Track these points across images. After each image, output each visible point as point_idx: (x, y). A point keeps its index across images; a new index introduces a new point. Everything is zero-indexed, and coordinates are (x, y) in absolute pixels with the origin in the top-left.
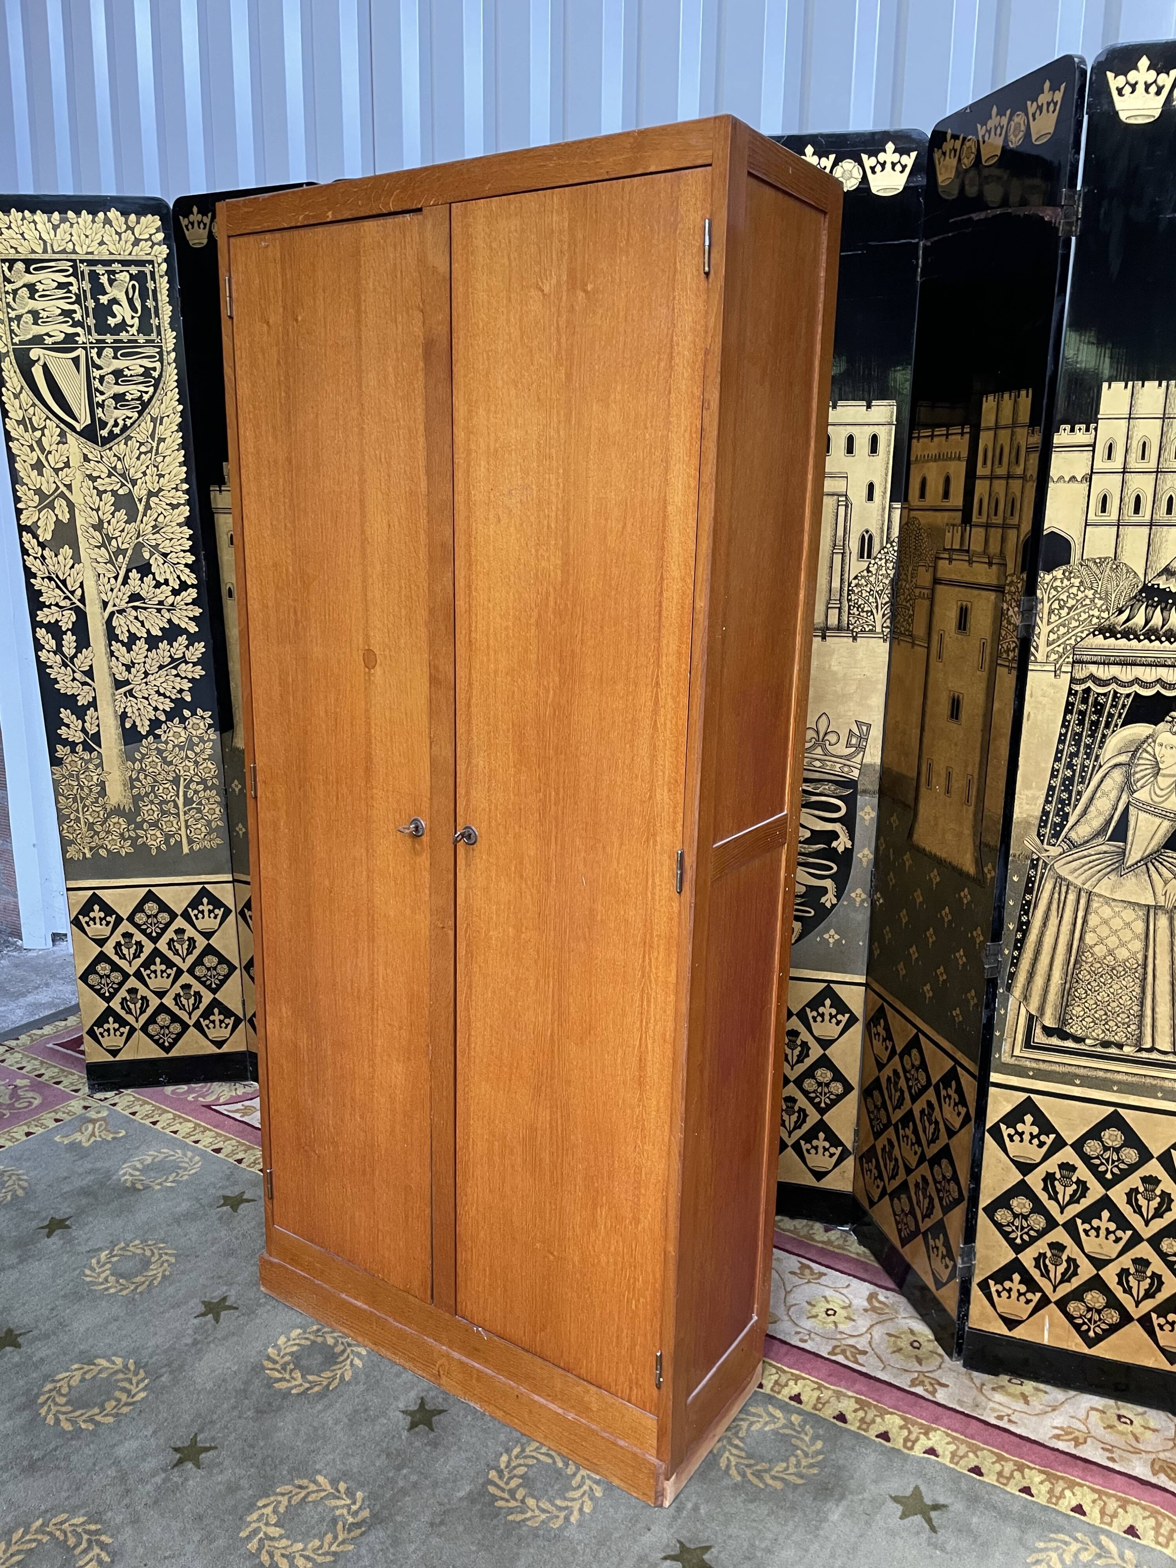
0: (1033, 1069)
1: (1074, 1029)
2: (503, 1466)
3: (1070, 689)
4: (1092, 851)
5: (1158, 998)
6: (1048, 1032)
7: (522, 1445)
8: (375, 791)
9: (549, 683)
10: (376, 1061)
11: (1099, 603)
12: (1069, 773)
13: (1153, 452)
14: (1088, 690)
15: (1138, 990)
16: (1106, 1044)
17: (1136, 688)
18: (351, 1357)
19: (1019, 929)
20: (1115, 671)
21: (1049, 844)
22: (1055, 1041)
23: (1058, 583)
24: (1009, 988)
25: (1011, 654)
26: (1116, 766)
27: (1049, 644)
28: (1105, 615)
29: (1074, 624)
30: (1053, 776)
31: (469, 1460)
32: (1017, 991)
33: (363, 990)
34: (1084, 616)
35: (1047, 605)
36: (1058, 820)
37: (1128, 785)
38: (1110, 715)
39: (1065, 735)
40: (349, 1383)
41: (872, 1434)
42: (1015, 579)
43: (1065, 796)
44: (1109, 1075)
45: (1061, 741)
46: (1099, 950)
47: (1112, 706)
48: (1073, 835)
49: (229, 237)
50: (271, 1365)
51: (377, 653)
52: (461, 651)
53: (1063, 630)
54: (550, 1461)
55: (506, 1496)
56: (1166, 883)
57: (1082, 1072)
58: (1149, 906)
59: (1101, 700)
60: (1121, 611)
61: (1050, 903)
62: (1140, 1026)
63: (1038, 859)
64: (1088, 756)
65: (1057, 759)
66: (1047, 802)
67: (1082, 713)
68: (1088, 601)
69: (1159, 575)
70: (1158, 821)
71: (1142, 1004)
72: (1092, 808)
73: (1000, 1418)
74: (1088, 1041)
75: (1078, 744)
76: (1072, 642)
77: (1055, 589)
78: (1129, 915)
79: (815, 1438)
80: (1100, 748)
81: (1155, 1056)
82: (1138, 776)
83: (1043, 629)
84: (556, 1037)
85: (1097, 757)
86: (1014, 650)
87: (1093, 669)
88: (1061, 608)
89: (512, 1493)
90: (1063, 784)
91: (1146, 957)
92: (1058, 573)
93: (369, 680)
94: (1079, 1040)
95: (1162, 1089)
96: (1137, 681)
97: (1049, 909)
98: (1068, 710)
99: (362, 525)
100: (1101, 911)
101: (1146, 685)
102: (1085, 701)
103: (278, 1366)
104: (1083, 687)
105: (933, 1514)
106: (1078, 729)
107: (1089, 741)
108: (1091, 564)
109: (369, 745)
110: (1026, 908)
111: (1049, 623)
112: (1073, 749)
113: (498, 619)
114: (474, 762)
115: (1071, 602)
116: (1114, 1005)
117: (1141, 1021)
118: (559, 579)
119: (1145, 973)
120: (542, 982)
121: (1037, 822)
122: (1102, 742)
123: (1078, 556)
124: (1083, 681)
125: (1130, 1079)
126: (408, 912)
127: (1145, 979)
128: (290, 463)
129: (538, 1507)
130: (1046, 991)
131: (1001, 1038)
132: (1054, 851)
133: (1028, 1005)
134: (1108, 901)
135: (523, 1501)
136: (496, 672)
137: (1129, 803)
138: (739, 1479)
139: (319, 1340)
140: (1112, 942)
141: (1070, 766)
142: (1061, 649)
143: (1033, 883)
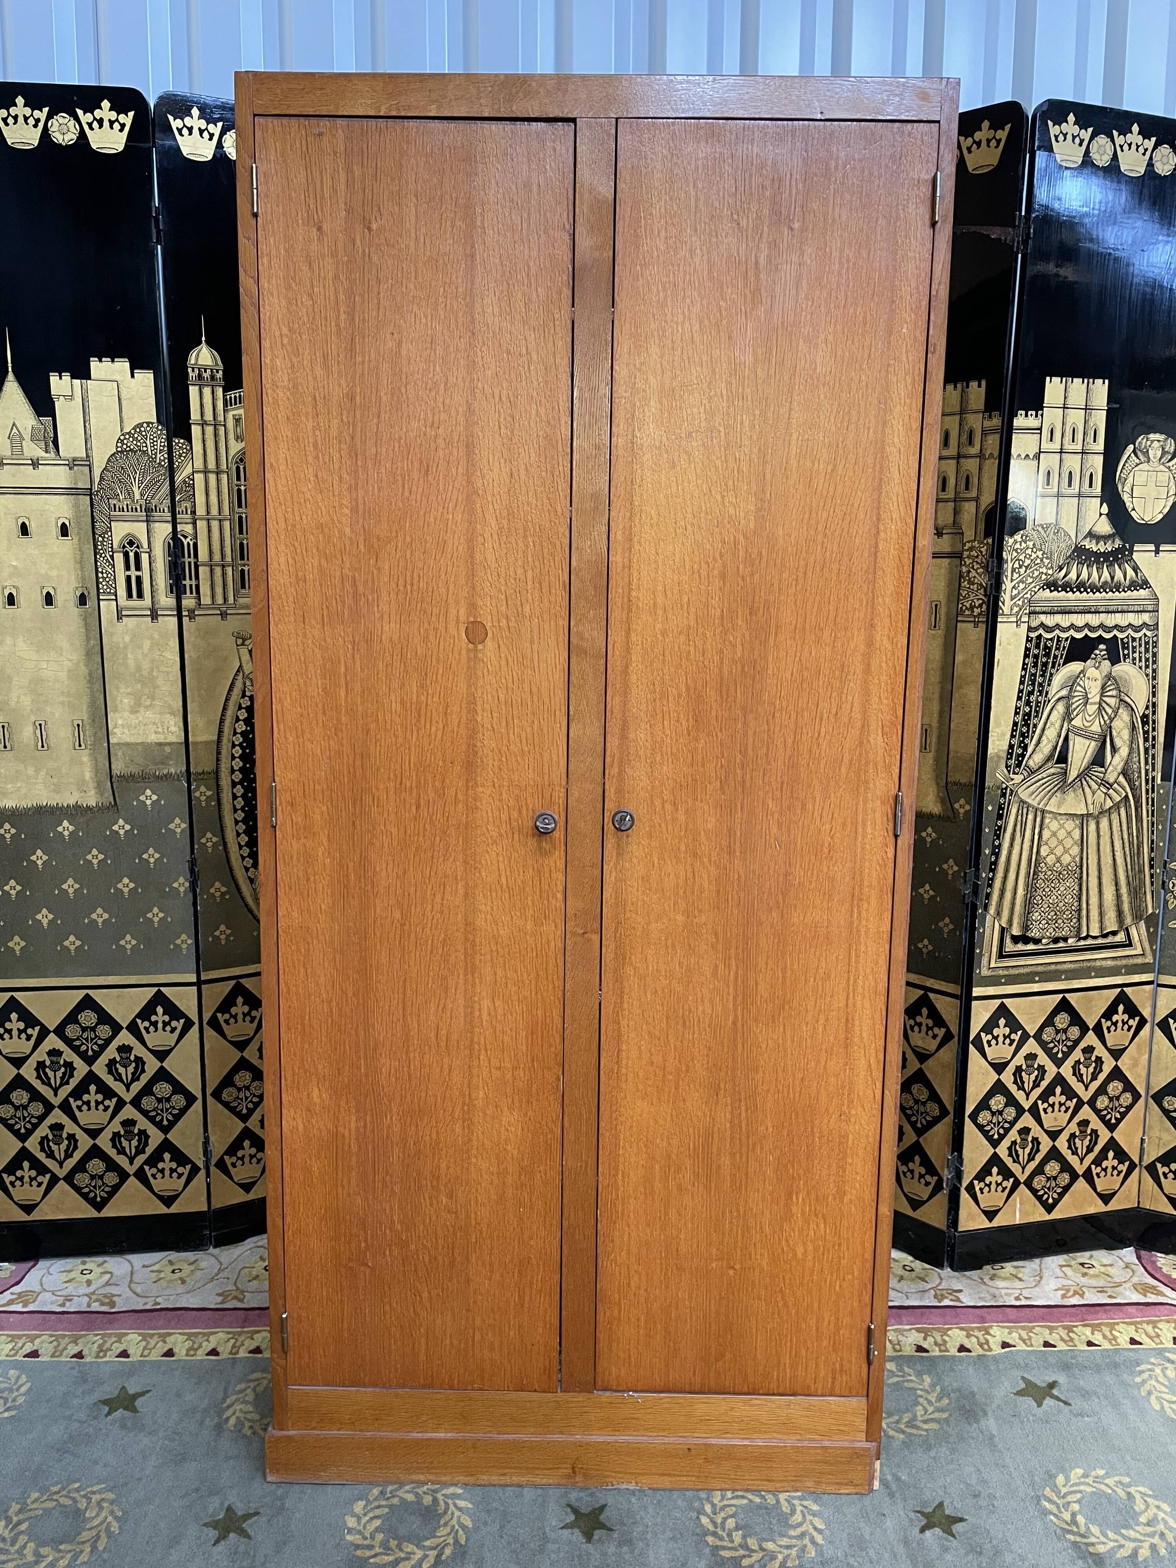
0: (1004, 976)
1: (1034, 933)
2: (711, 1527)
3: (1028, 636)
4: (1044, 775)
5: (1091, 892)
6: (1016, 940)
7: (708, 1499)
8: (480, 789)
9: (735, 638)
10: (475, 1120)
11: (1046, 561)
12: (1027, 709)
13: (1080, 436)
14: (1039, 637)
15: (1077, 888)
16: (1056, 940)
17: (1072, 632)
18: (450, 1502)
19: (993, 853)
20: (1058, 619)
21: (1014, 773)
22: (1020, 947)
23: (1017, 546)
24: (986, 907)
25: (977, 611)
26: (1059, 699)
27: (1012, 599)
28: (1050, 572)
29: (1030, 580)
30: (1017, 713)
31: (673, 1539)
32: (992, 910)
33: (455, 1036)
34: (1036, 573)
35: (1010, 565)
36: (1020, 751)
37: (1068, 716)
38: (1055, 657)
39: (1024, 676)
40: (476, 1529)
41: (953, 1351)
42: (976, 544)
43: (1024, 729)
44: (1059, 967)
45: (1022, 682)
46: (1050, 860)
47: (1057, 649)
48: (1031, 763)
49: (255, 115)
50: (368, 1553)
51: (488, 625)
52: (616, 614)
53: (1022, 586)
54: (745, 1501)
55: (742, 1552)
56: (1094, 794)
57: (1040, 969)
58: (1082, 815)
59: (1049, 644)
60: (1061, 569)
61: (1015, 825)
62: (1079, 919)
63: (1006, 789)
64: (1041, 692)
65: (1019, 698)
66: (1012, 736)
67: (1036, 657)
68: (1038, 561)
69: (1085, 538)
70: (1087, 742)
71: (1080, 899)
72: (1044, 738)
73: (1017, 1299)
74: (1044, 941)
75: (1033, 684)
76: (1028, 596)
77: (1016, 550)
78: (1070, 825)
79: (919, 1374)
80: (1049, 685)
81: (1089, 942)
82: (1074, 706)
83: (1007, 585)
84: (739, 1024)
85: (1047, 693)
86: (980, 606)
87: (1043, 618)
88: (1021, 567)
89: (744, 1546)
90: (1024, 719)
91: (1082, 859)
92: (1018, 537)
93: (474, 659)
94: (1037, 941)
95: (1094, 969)
96: (1072, 626)
97: (1014, 830)
98: (1026, 656)
99: (469, 475)
100: (1052, 825)
101: (1078, 629)
102: (1037, 646)
103: (377, 1550)
104: (1037, 634)
105: (1055, 1392)
106: (1033, 671)
107: (1040, 680)
108: (1040, 529)
109: (472, 733)
110: (998, 833)
111: (1012, 580)
112: (1030, 688)
113: (669, 573)
114: (632, 736)
115: (1027, 562)
116: (1061, 904)
117: (1079, 915)
118: (752, 526)
119: (1082, 873)
120: (721, 966)
121: (1004, 755)
122: (1050, 680)
123: (1031, 523)
124: (1036, 629)
125: (1072, 966)
126: (529, 926)
127: (1081, 878)
128: (352, 399)
129: (781, 1546)
130: (1013, 904)
131: (981, 955)
132: (1018, 778)
133: (1000, 920)
134: (1056, 815)
135: (762, 1549)
136: (664, 633)
137: (1068, 730)
138: (902, 1436)
139: (395, 1501)
140: (1059, 851)
141: (1028, 703)
142: (1020, 603)
143: (1003, 809)
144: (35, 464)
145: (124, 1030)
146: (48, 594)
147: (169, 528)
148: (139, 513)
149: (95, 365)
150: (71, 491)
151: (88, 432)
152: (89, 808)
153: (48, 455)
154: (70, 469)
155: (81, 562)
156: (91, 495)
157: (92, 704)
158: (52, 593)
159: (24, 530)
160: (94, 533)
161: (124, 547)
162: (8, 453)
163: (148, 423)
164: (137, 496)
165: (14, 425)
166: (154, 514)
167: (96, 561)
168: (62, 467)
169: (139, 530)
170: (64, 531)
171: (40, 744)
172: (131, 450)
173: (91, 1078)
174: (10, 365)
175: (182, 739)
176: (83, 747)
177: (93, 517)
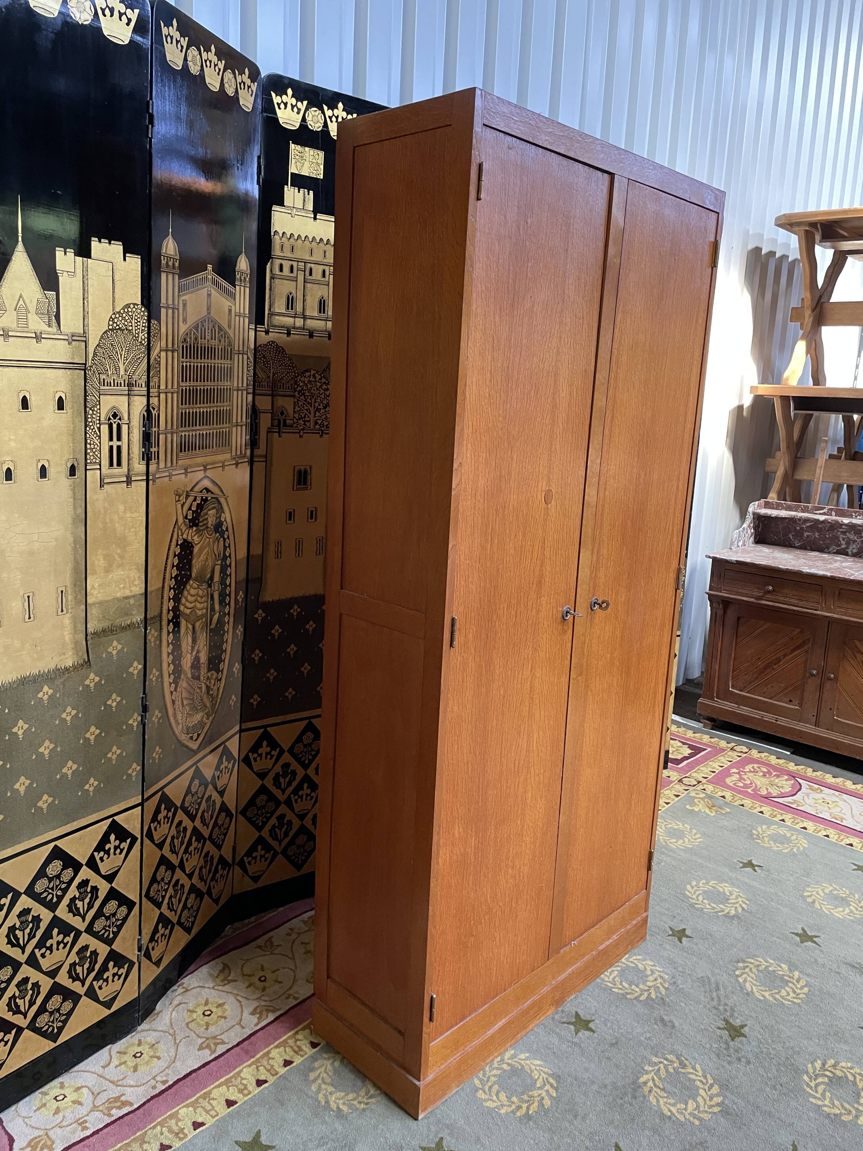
144: (38, 337)
145: (84, 867)
146: (43, 467)
147: (144, 400)
148: (122, 388)
149: (95, 245)
150: (69, 366)
151: (86, 309)
152: (67, 669)
153: (50, 329)
154: (69, 344)
155: (73, 434)
156: (85, 370)
157: (75, 570)
158: (47, 466)
159: (25, 404)
160: (85, 407)
161: (109, 419)
162: (14, 326)
163: (134, 304)
164: (122, 372)
165: (21, 296)
166: (134, 388)
167: (86, 433)
168: (62, 342)
169: (121, 403)
170: (61, 404)
171: (27, 616)
172: (120, 329)
173: (56, 922)
174: (20, 234)
175: (143, 591)
176: (65, 612)
177: (85, 391)
